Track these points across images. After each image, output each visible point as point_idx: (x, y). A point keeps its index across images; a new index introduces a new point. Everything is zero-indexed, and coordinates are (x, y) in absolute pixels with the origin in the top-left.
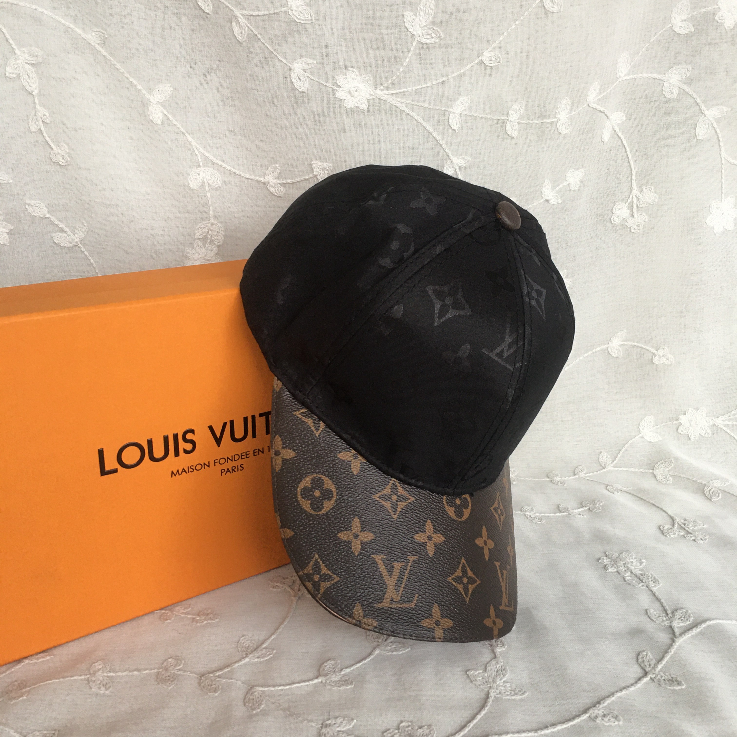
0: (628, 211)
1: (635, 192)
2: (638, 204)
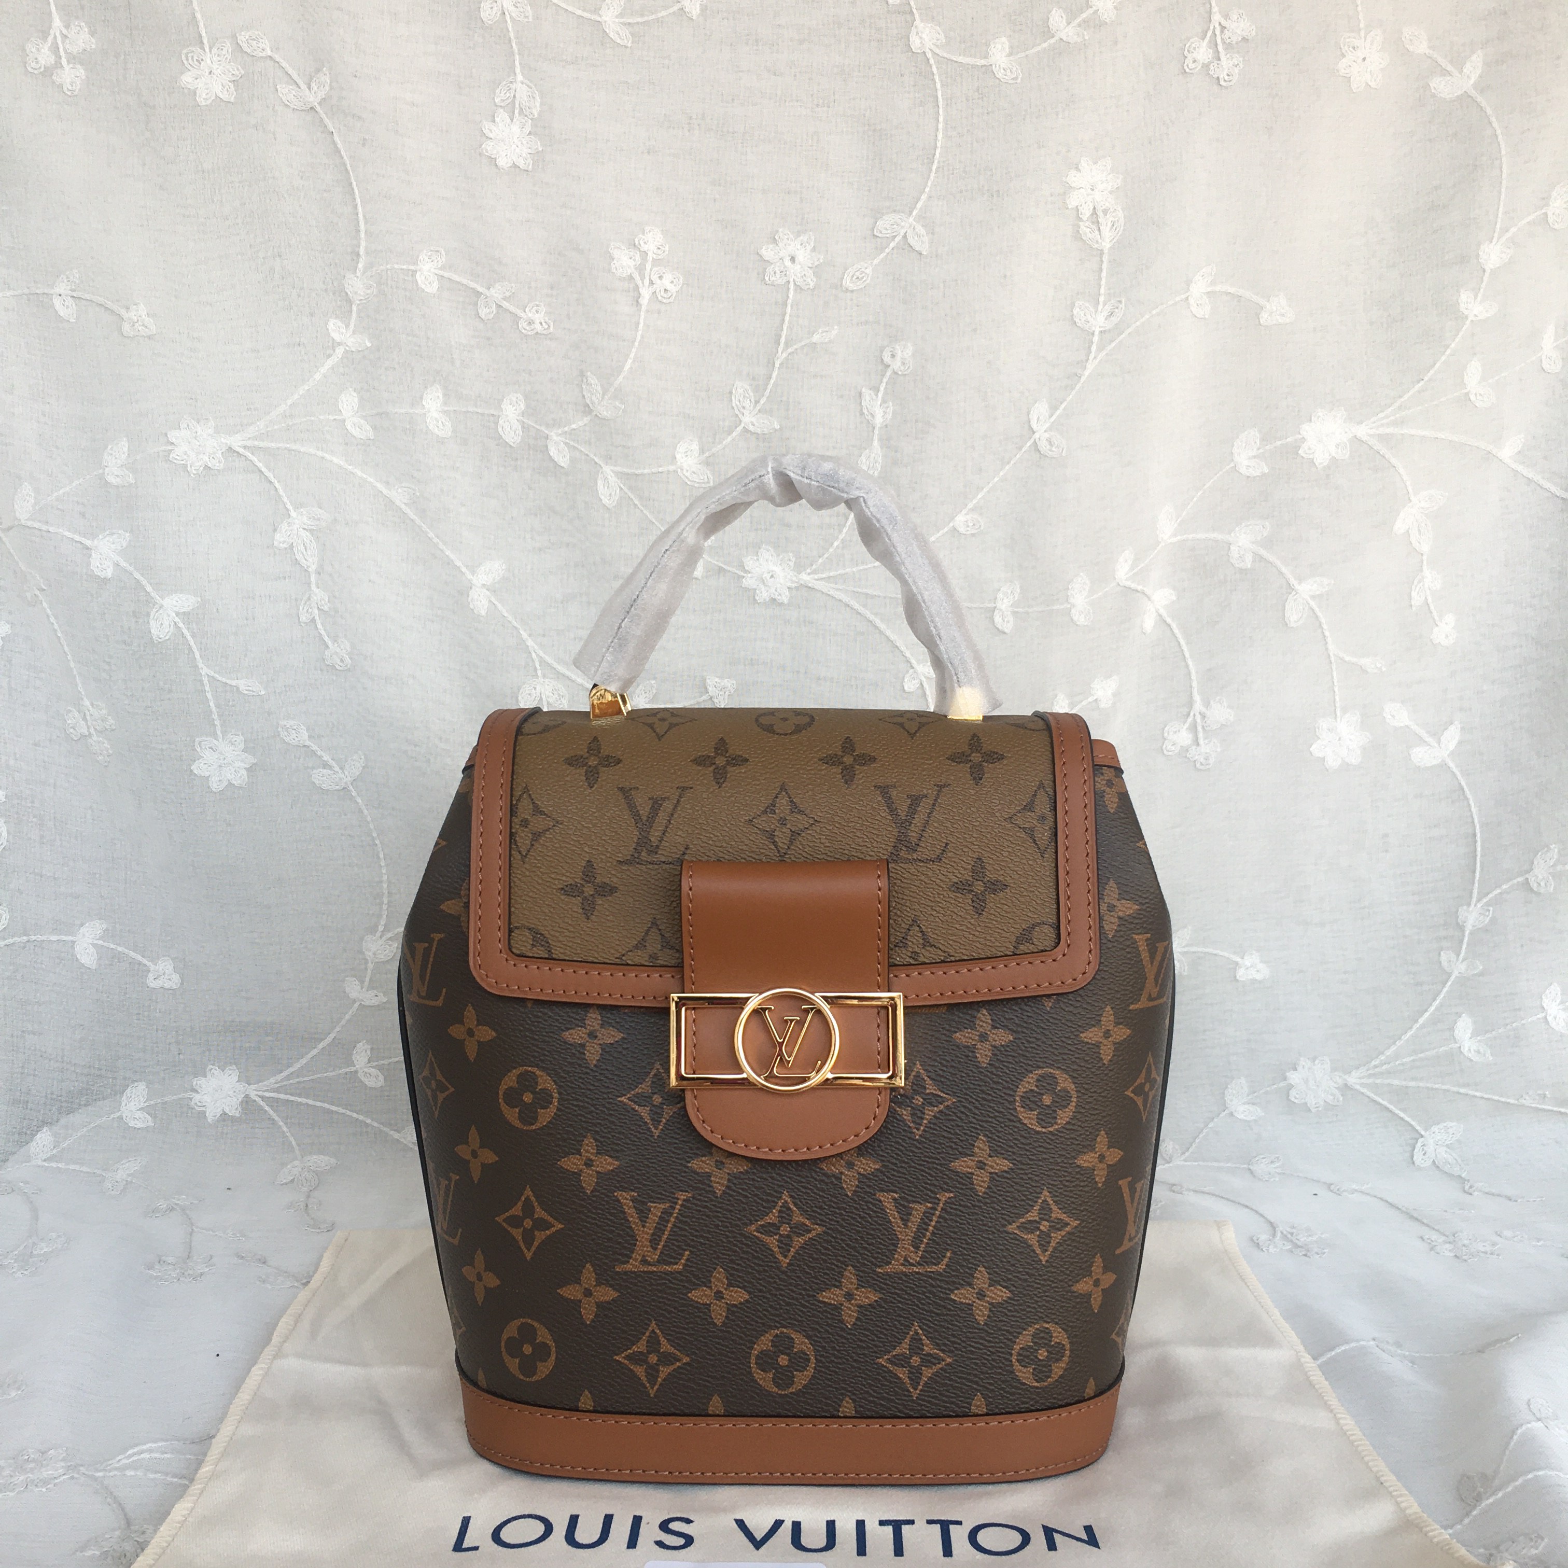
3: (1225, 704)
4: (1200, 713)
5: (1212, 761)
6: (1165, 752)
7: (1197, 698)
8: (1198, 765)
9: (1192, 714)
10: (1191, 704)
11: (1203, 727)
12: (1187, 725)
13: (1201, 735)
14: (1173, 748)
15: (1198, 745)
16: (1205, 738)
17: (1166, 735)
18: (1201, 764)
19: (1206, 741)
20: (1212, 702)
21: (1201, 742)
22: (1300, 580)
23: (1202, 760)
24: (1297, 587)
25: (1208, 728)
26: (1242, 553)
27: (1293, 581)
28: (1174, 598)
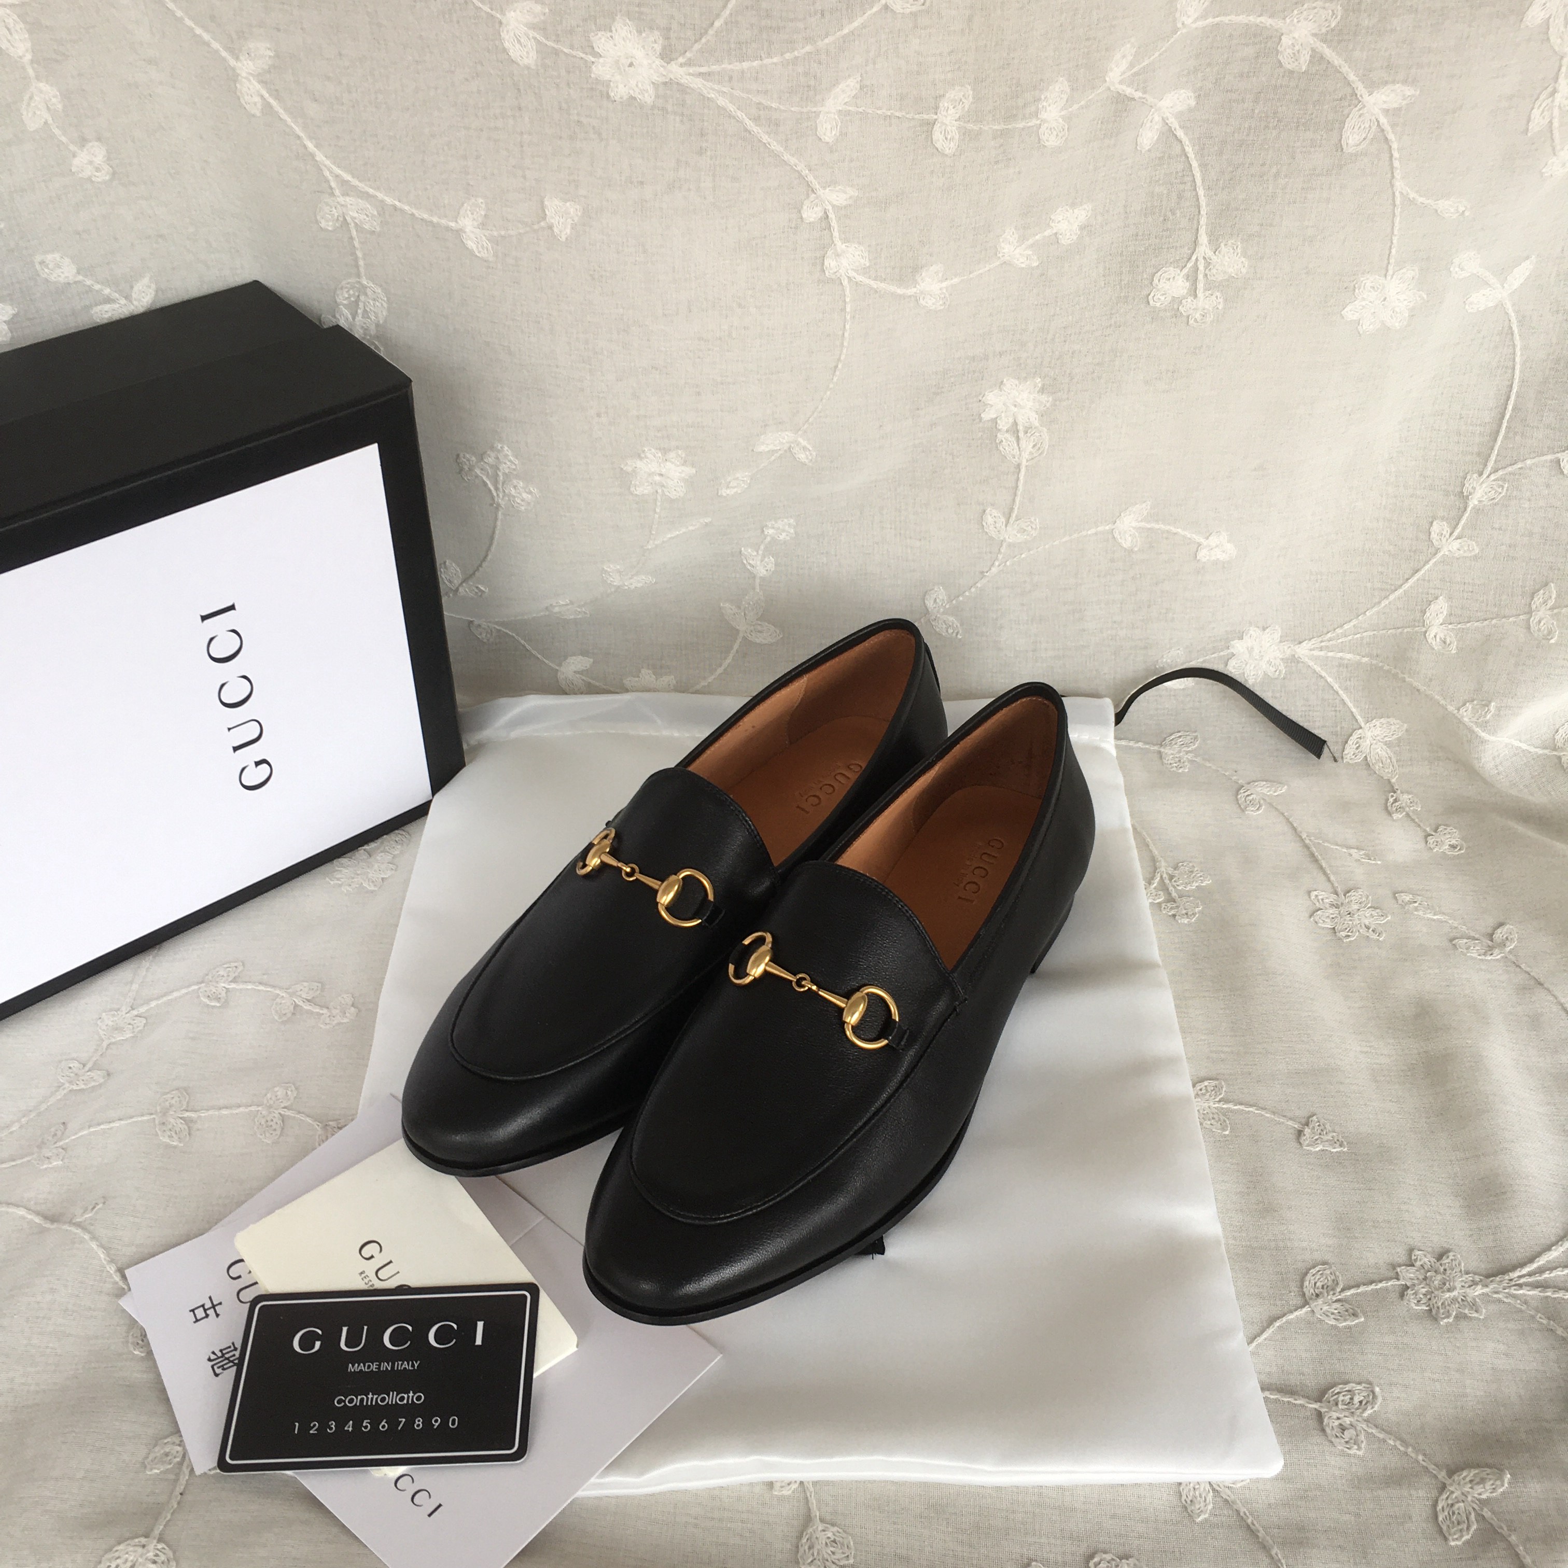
0: (1188, 284)
1: (1204, 248)
2: (1207, 271)
3: (1239, 250)
4: (1204, 258)
5: (1209, 319)
6: (1151, 302)
7: (1203, 238)
8: (1191, 322)
9: (1194, 258)
10: (1195, 242)
11: (1206, 275)
12: (1185, 271)
13: (1200, 285)
14: (1162, 298)
15: (1196, 296)
16: (1205, 290)
17: (1156, 281)
18: (1196, 320)
19: (1208, 293)
20: (1222, 245)
21: (1200, 294)
22: (1372, 86)
23: (1198, 316)
24: (1366, 98)
25: (1213, 278)
26: (1297, 48)
27: (1361, 89)
28: (1193, 103)
